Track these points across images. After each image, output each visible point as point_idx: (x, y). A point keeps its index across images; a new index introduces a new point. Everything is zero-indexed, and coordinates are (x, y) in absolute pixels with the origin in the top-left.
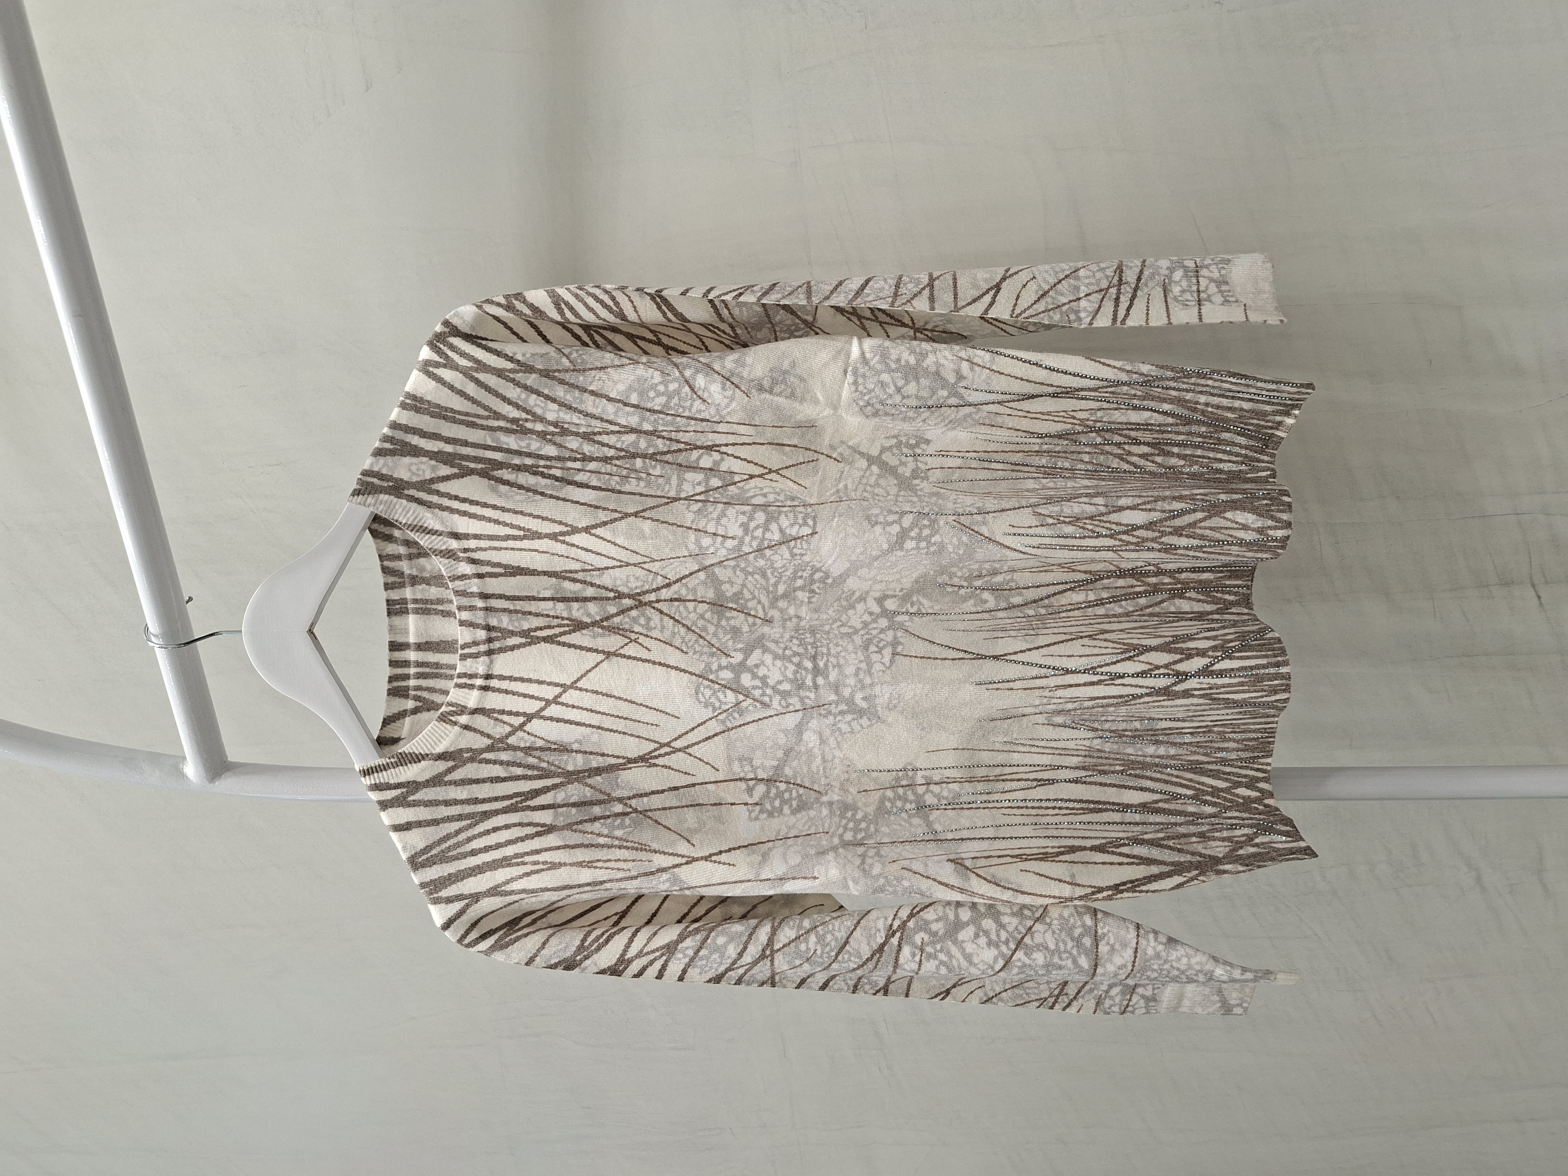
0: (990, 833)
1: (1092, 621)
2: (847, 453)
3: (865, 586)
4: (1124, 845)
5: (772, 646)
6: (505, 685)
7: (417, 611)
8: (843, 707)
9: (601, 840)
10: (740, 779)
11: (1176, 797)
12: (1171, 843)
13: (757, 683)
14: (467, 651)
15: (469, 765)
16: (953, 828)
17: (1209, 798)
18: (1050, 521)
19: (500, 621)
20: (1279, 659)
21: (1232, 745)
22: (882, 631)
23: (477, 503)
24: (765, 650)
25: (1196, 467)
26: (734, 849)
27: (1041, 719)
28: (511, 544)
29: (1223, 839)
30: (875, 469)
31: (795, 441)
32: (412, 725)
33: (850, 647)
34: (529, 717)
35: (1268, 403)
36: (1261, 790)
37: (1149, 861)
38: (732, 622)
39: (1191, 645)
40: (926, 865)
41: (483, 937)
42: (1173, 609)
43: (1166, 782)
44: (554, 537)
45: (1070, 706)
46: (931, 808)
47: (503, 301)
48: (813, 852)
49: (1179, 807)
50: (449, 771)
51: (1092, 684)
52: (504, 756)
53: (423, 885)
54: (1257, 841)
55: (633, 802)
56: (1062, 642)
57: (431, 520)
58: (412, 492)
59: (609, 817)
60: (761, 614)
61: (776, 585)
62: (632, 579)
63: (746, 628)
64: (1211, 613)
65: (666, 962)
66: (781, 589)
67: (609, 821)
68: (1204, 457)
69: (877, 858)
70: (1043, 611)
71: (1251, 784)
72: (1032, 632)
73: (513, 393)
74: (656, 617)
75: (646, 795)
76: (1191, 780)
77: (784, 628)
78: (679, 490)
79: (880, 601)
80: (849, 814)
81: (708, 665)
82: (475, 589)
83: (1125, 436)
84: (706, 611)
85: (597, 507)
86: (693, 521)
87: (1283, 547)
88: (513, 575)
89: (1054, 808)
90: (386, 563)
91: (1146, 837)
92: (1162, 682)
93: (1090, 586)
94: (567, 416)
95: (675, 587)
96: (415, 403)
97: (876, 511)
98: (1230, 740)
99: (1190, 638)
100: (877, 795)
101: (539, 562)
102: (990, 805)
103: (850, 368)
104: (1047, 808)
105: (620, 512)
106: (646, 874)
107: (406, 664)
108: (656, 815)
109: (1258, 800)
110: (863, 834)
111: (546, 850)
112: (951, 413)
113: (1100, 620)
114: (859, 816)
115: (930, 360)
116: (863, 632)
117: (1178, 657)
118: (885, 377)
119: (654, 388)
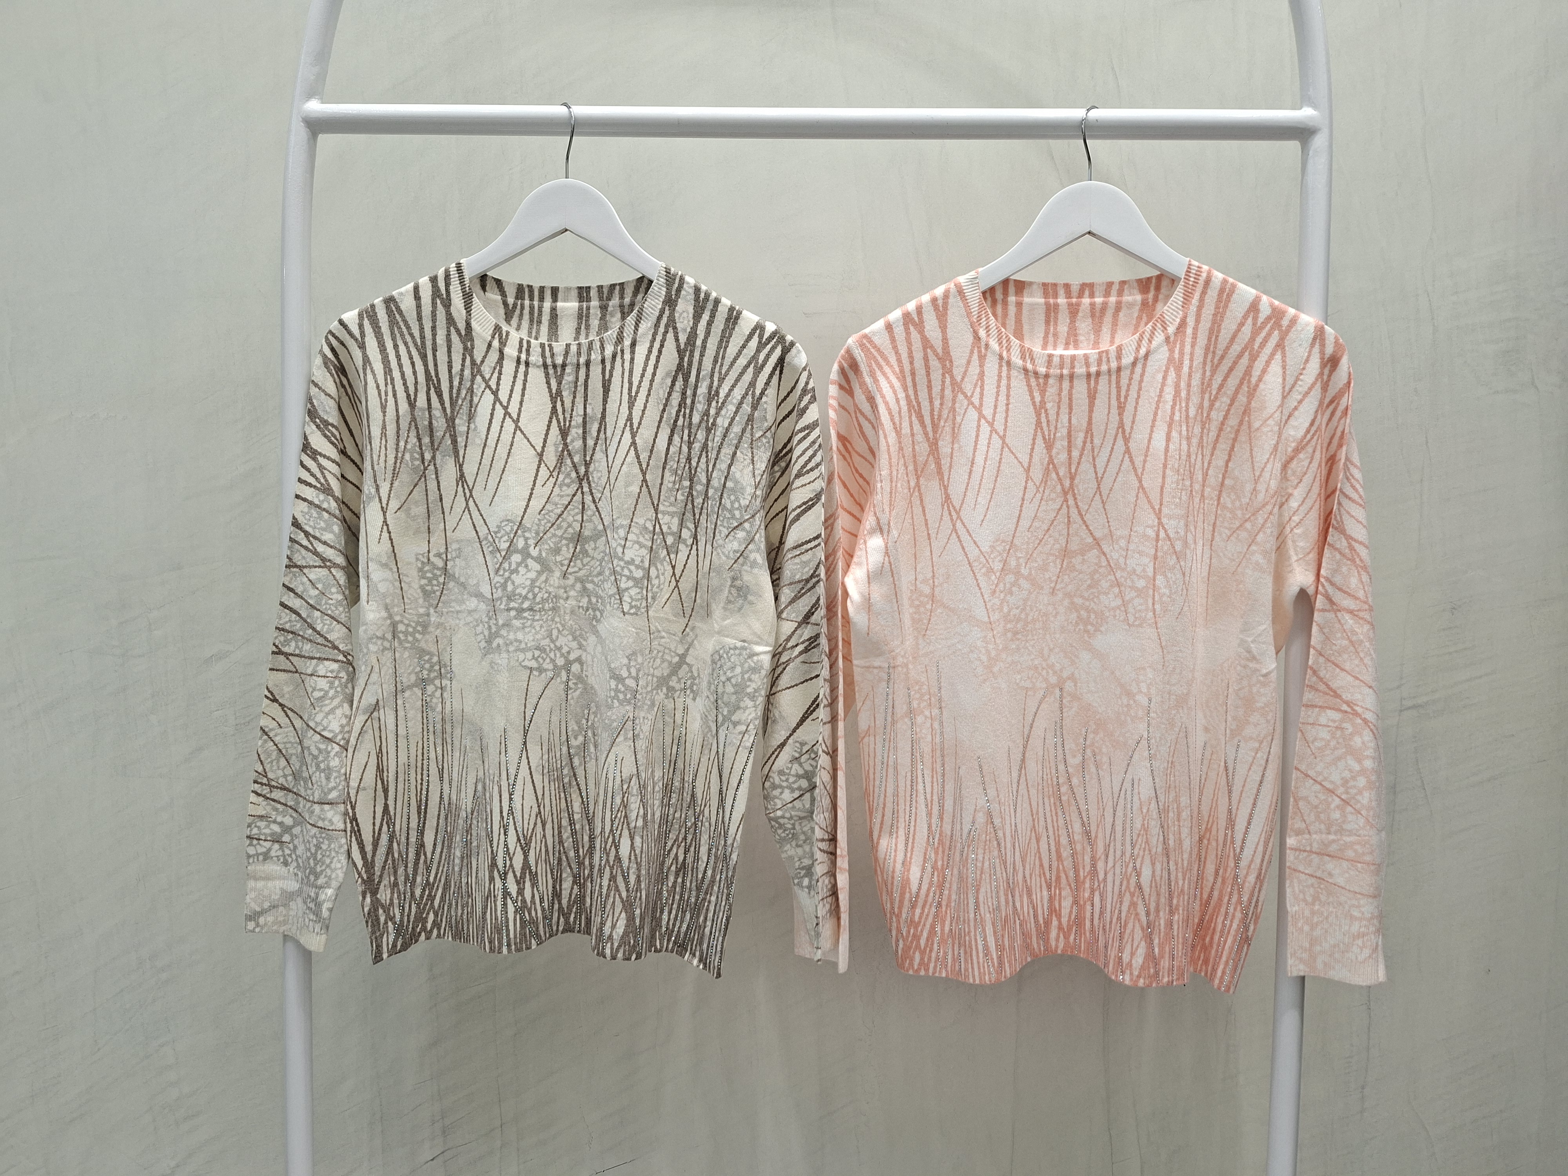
0: (402, 731)
1: (555, 816)
2: (689, 639)
3: (590, 649)
4: (389, 828)
5: (543, 578)
6: (521, 376)
7: (580, 309)
8: (494, 629)
9: (402, 444)
10: (447, 549)
11: (428, 869)
12: (390, 861)
13: (514, 566)
14: (547, 349)
15: (461, 346)
16: (406, 705)
17: (427, 893)
18: (625, 787)
19: (569, 375)
20: (514, 947)
22: (553, 661)
23: (657, 361)
24: (539, 573)
25: (666, 895)
26: (392, 543)
27: (480, 773)
28: (626, 385)
29: (391, 900)
30: (677, 659)
31: (698, 601)
32: (495, 301)
33: (539, 636)
34: (495, 393)
35: (708, 946)
36: (431, 931)
37: (376, 844)
38: (564, 548)
39: (528, 884)
40: (374, 684)
41: (333, 350)
42: (564, 876)
43: (439, 863)
44: (630, 418)
45: (488, 795)
46: (424, 690)
47: (810, 386)
48: (388, 601)
49: (420, 871)
50: (458, 331)
51: (501, 812)
52: (467, 372)
53: (373, 306)
54: (390, 924)
55: (432, 468)
56: (535, 792)
57: (646, 326)
58: (667, 312)
59: (421, 449)
60: (570, 570)
61: (592, 582)
62: (599, 475)
63: (559, 558)
65: (314, 486)
66: (590, 586)
67: (418, 449)
68: (673, 900)
69: (381, 648)
70: (566, 780)
71: (436, 925)
72: (546, 771)
73: (738, 393)
74: (571, 491)
75: (437, 478)
76: (440, 881)
77: (558, 587)
78: (664, 513)
79: (579, 660)
80: (419, 628)
81: (529, 530)
82: (593, 357)
83: (691, 843)
84: (574, 529)
85: (651, 451)
86: (637, 523)
87: (598, 953)
88: (604, 386)
89: (422, 780)
90: (618, 287)
91: (395, 845)
92: (500, 862)
93: (584, 816)
94: (719, 432)
95: (593, 506)
96: (733, 318)
97: (640, 660)
98: (463, 910)
99: (535, 884)
100: (433, 649)
101: (612, 406)
102: (425, 733)
103: (746, 645)
104: (422, 775)
105: (647, 468)
106: (375, 476)
107: (542, 299)
108: (422, 484)
109: (424, 928)
110: (403, 638)
111: (396, 402)
112: (712, 717)
113: (555, 820)
114: (417, 635)
115: (750, 704)
116: (552, 646)
117: (518, 875)
118: (738, 670)
119: (737, 499)
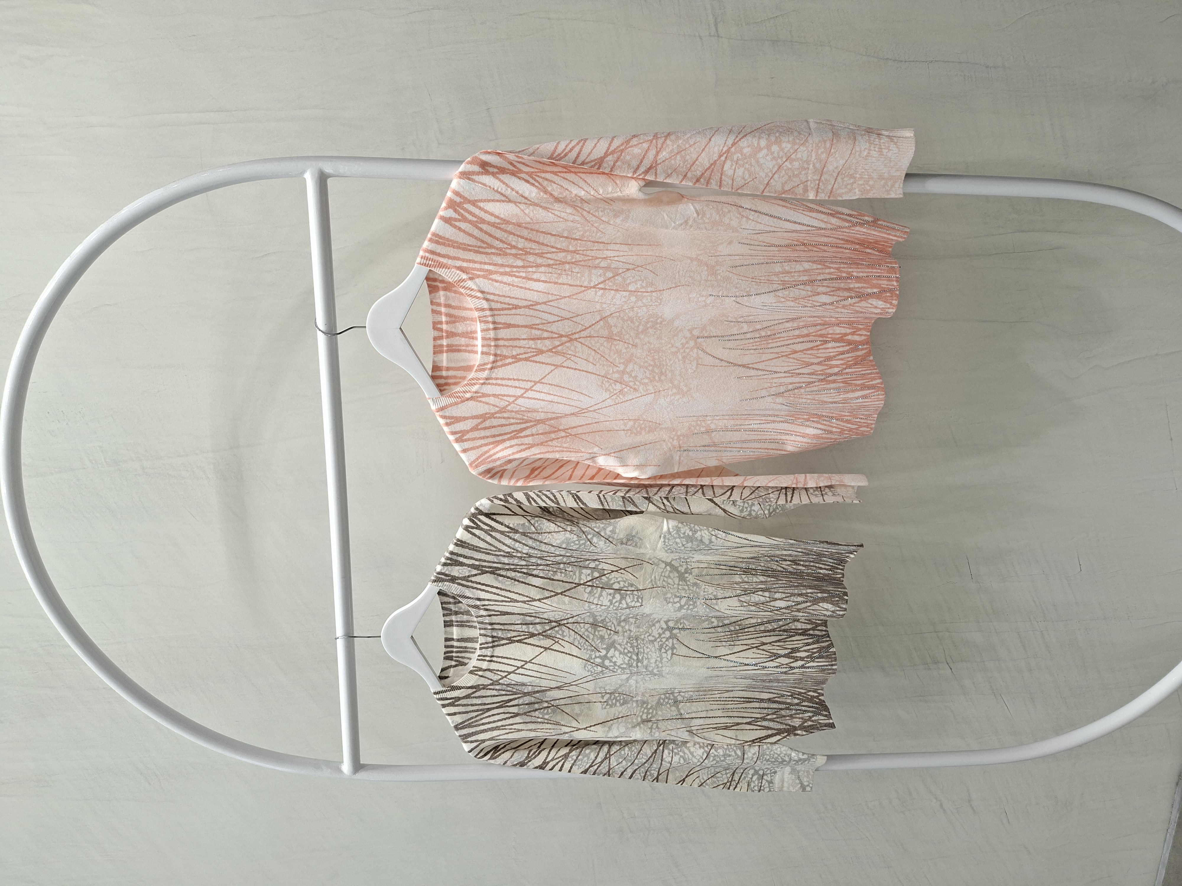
0: (704, 714)
1: (758, 635)
3: (660, 617)
4: (759, 721)
5: (618, 647)
6: (499, 660)
7: (457, 626)
8: (648, 673)
9: (539, 720)
10: (599, 694)
11: (783, 696)
12: (778, 720)
13: (612, 664)
14: (483, 646)
15: (482, 691)
16: (689, 712)
18: (745, 604)
19: (498, 634)
22: (667, 639)
23: (489, 586)
24: (616, 649)
26: (596, 725)
28: (504, 603)
29: (800, 718)
30: (668, 568)
32: (454, 671)
33: (653, 649)
34: (510, 673)
36: (818, 693)
37: (768, 728)
38: (601, 633)
40: (677, 733)
41: (485, 755)
43: (780, 690)
44: (524, 602)
46: (681, 702)
47: (503, 497)
48: (630, 726)
49: (784, 700)
50: (473, 693)
52: (497, 687)
53: (460, 736)
54: (813, 719)
55: (553, 703)
56: (744, 649)
57: (468, 593)
58: (459, 581)
59: (542, 709)
60: (613, 629)
61: (620, 617)
62: (557, 616)
63: (606, 637)
64: (810, 630)
65: (564, 763)
68: (814, 566)
70: (737, 628)
71: (815, 691)
73: (508, 541)
74: (566, 630)
75: (558, 700)
77: (624, 636)
78: (580, 579)
79: (666, 622)
80: (645, 706)
81: (591, 655)
82: (487, 621)
84: (589, 628)
85: (544, 589)
86: (587, 598)
87: (842, 618)
88: (504, 615)
90: (444, 605)
91: (769, 717)
94: (532, 551)
95: (575, 618)
96: (461, 543)
97: (669, 595)
100: (657, 698)
101: (516, 611)
102: (705, 701)
103: (663, 535)
105: (554, 592)
106: (559, 734)
107: (452, 647)
108: (562, 708)
109: (817, 697)
111: (516, 724)
113: (762, 635)
114: (649, 707)
115: (699, 533)
116: (658, 640)
117: (792, 660)
118: (678, 540)
119: (574, 542)
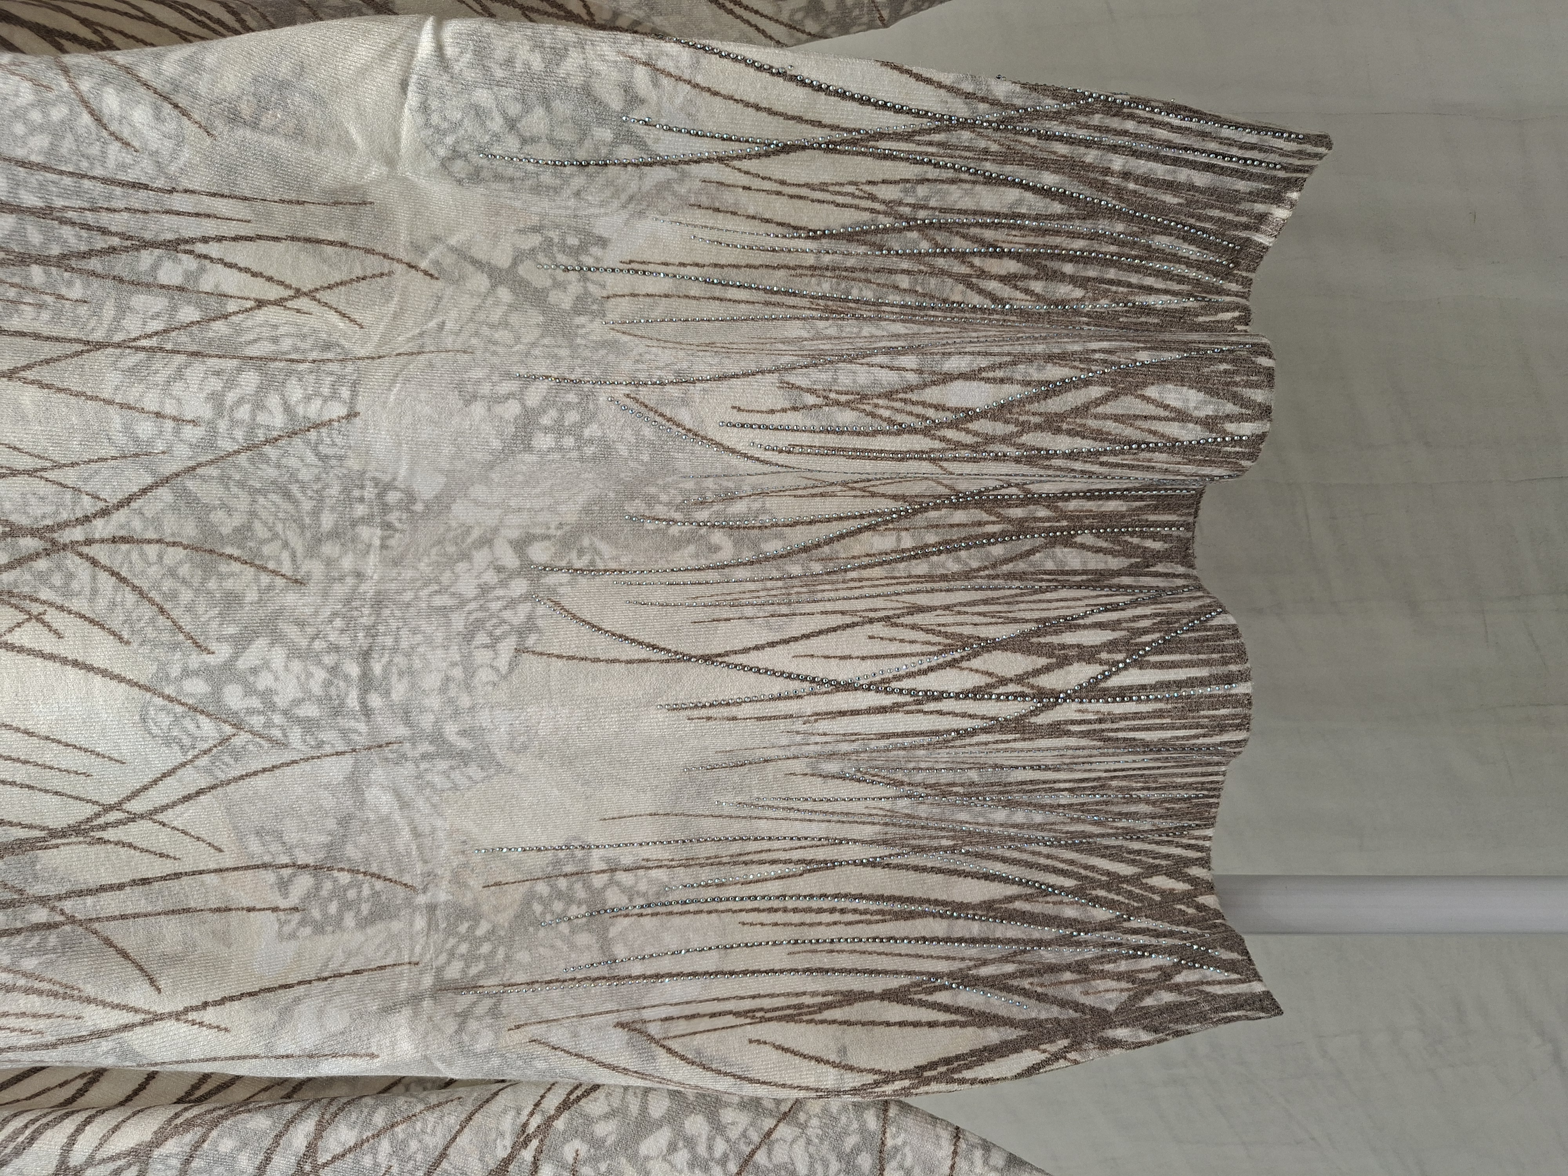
0: (710, 961)
1: (901, 589)
2: (449, 260)
3: (490, 518)
4: (943, 988)
5: (291, 631)
8: (425, 747)
10: (265, 866)
11: (1044, 891)
12: (1026, 983)
13: (255, 703)
16: (648, 951)
17: (1102, 893)
18: (811, 400)
20: (1233, 668)
21: (1143, 808)
22: (512, 604)
24: (277, 638)
25: (1104, 302)
26: (232, 999)
27: (798, 766)
29: (1119, 976)
30: (504, 294)
31: (340, 235)
33: (440, 636)
35: (1242, 175)
36: (1193, 880)
37: (983, 1019)
38: (229, 584)
39: (1069, 638)
40: (575, 1035)
42: (1050, 565)
43: (1030, 865)
45: (845, 747)
46: (617, 912)
48: (376, 1007)
49: (1050, 910)
51: (883, 710)
54: (1179, 979)
55: (68, 905)
56: (834, 630)
59: (19, 931)
60: (287, 568)
61: (316, 513)
62: (33, 500)
63: (252, 596)
64: (1119, 573)
66: (327, 521)
67: (18, 939)
68: (1119, 283)
69: (488, 1020)
70: (817, 568)
71: (1177, 868)
72: (784, 610)
74: (82, 571)
75: (90, 892)
76: (1072, 862)
77: (325, 595)
78: (113, 329)
79: (520, 545)
80: (463, 928)
81: (163, 666)
83: (976, 240)
84: (181, 563)
86: (117, 388)
87: (1252, 456)
89: (832, 911)
91: (984, 971)
92: (1012, 709)
93: (905, 523)
95: (120, 516)
97: (478, 373)
98: (1139, 800)
99: (1070, 624)
100: (516, 894)
102: (721, 906)
103: (414, 78)
104: (820, 911)
106: (72, 1041)
108: (110, 929)
109: (1188, 898)
110: (481, 966)
112: (628, 178)
113: (914, 587)
114: (480, 932)
115: (572, 62)
116: (473, 605)
117: (1042, 661)
118: (483, 96)
119: (19, 114)
